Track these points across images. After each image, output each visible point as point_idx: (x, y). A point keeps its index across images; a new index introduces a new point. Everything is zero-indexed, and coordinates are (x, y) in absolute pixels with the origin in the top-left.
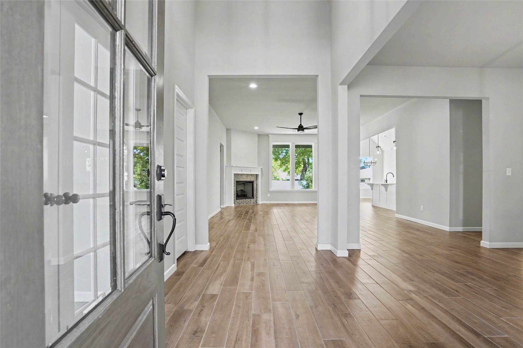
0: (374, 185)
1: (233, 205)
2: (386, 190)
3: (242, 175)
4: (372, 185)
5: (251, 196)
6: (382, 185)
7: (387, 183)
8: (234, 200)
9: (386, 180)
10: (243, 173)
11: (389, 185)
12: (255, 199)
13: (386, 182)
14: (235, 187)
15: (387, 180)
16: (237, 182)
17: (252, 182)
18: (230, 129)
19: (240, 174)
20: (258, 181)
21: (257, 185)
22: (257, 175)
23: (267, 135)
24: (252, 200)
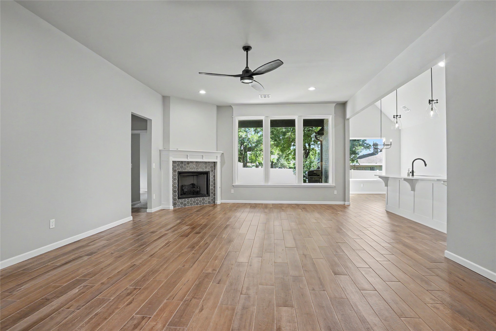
0: (390, 179)
1: (171, 207)
2: (413, 189)
3: (188, 163)
4: (386, 179)
5: (206, 194)
6: (405, 179)
7: (413, 175)
8: (174, 199)
9: (411, 170)
10: (190, 160)
11: (419, 181)
12: (211, 198)
13: (411, 174)
14: (177, 181)
15: (413, 171)
16: (180, 173)
17: (207, 173)
18: (169, 97)
19: (185, 162)
20: (215, 171)
21: (214, 176)
22: (214, 162)
23: (230, 107)
24: (206, 199)
